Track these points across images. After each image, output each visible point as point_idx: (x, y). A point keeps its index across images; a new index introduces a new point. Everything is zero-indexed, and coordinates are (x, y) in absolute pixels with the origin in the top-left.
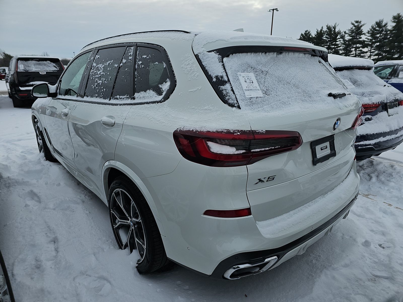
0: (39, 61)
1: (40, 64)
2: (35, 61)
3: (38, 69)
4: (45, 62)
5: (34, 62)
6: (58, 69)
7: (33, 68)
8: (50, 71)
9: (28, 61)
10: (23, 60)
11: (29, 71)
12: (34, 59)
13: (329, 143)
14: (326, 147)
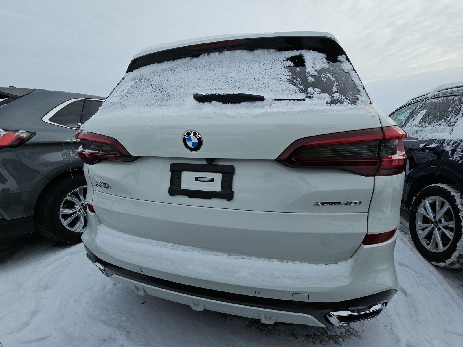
13: (220, 175)
14: (211, 179)
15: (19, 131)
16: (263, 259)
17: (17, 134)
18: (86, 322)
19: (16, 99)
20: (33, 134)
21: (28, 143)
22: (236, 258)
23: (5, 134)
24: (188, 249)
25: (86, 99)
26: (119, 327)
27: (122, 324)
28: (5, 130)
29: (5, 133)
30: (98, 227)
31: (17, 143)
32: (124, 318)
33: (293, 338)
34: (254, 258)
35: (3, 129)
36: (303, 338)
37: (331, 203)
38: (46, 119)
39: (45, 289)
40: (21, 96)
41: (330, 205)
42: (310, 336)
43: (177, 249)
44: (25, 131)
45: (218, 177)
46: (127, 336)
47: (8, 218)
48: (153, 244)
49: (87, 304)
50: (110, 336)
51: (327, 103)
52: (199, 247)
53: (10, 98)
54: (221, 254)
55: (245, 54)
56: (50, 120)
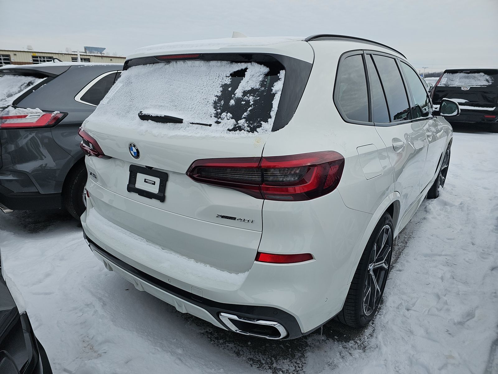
0: (468, 73)
1: (467, 77)
2: (464, 73)
3: (462, 84)
4: (476, 75)
5: (462, 74)
6: (490, 84)
7: (457, 81)
8: (476, 86)
9: (455, 74)
10: (450, 73)
11: (449, 86)
12: (464, 71)
13: (159, 179)
14: (153, 183)
15: (54, 112)
16: (184, 257)
17: (53, 115)
18: (80, 289)
19: (55, 78)
20: (65, 115)
21: (61, 123)
22: (167, 252)
23: (43, 115)
24: (138, 238)
25: (118, 71)
26: (100, 299)
27: (103, 298)
28: (43, 111)
29: (44, 113)
30: (90, 210)
31: (53, 123)
32: (107, 295)
33: (235, 355)
34: (178, 255)
35: (42, 110)
36: (244, 359)
37: (228, 217)
38: (78, 98)
39: (61, 260)
40: (59, 74)
41: (228, 218)
42: (253, 360)
43: (132, 237)
44: (59, 112)
45: (157, 180)
46: (103, 306)
47: (42, 192)
48: (119, 230)
49: (85, 277)
50: (91, 303)
51: (229, 130)
52: (145, 239)
53: (50, 77)
54: (157, 246)
55: (202, 65)
56: (81, 99)
